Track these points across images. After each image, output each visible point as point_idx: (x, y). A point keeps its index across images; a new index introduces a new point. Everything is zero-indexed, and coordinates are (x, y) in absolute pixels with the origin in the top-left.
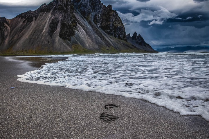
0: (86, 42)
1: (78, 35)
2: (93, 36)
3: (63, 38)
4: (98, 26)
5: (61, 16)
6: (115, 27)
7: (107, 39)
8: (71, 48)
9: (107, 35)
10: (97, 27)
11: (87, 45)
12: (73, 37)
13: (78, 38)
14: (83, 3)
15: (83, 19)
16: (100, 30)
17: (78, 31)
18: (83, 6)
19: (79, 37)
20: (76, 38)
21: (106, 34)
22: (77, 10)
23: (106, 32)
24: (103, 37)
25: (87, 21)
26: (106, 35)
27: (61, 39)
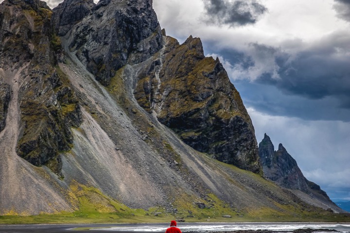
0: (116, 176)
1: (85, 149)
2: (141, 155)
3: (33, 162)
4: (155, 115)
5: (17, 76)
6: (218, 119)
7: (190, 164)
8: (66, 197)
9: (191, 151)
10: (152, 118)
11: (122, 188)
12: (69, 154)
13: (87, 160)
14: (94, 27)
15: (97, 87)
16: (164, 131)
17: (84, 133)
18: (96, 38)
19: (91, 158)
20: (78, 158)
21: (187, 147)
22: (73, 55)
23: (185, 141)
24: (177, 158)
25: (114, 96)
26: (185, 151)
27: (26, 164)
